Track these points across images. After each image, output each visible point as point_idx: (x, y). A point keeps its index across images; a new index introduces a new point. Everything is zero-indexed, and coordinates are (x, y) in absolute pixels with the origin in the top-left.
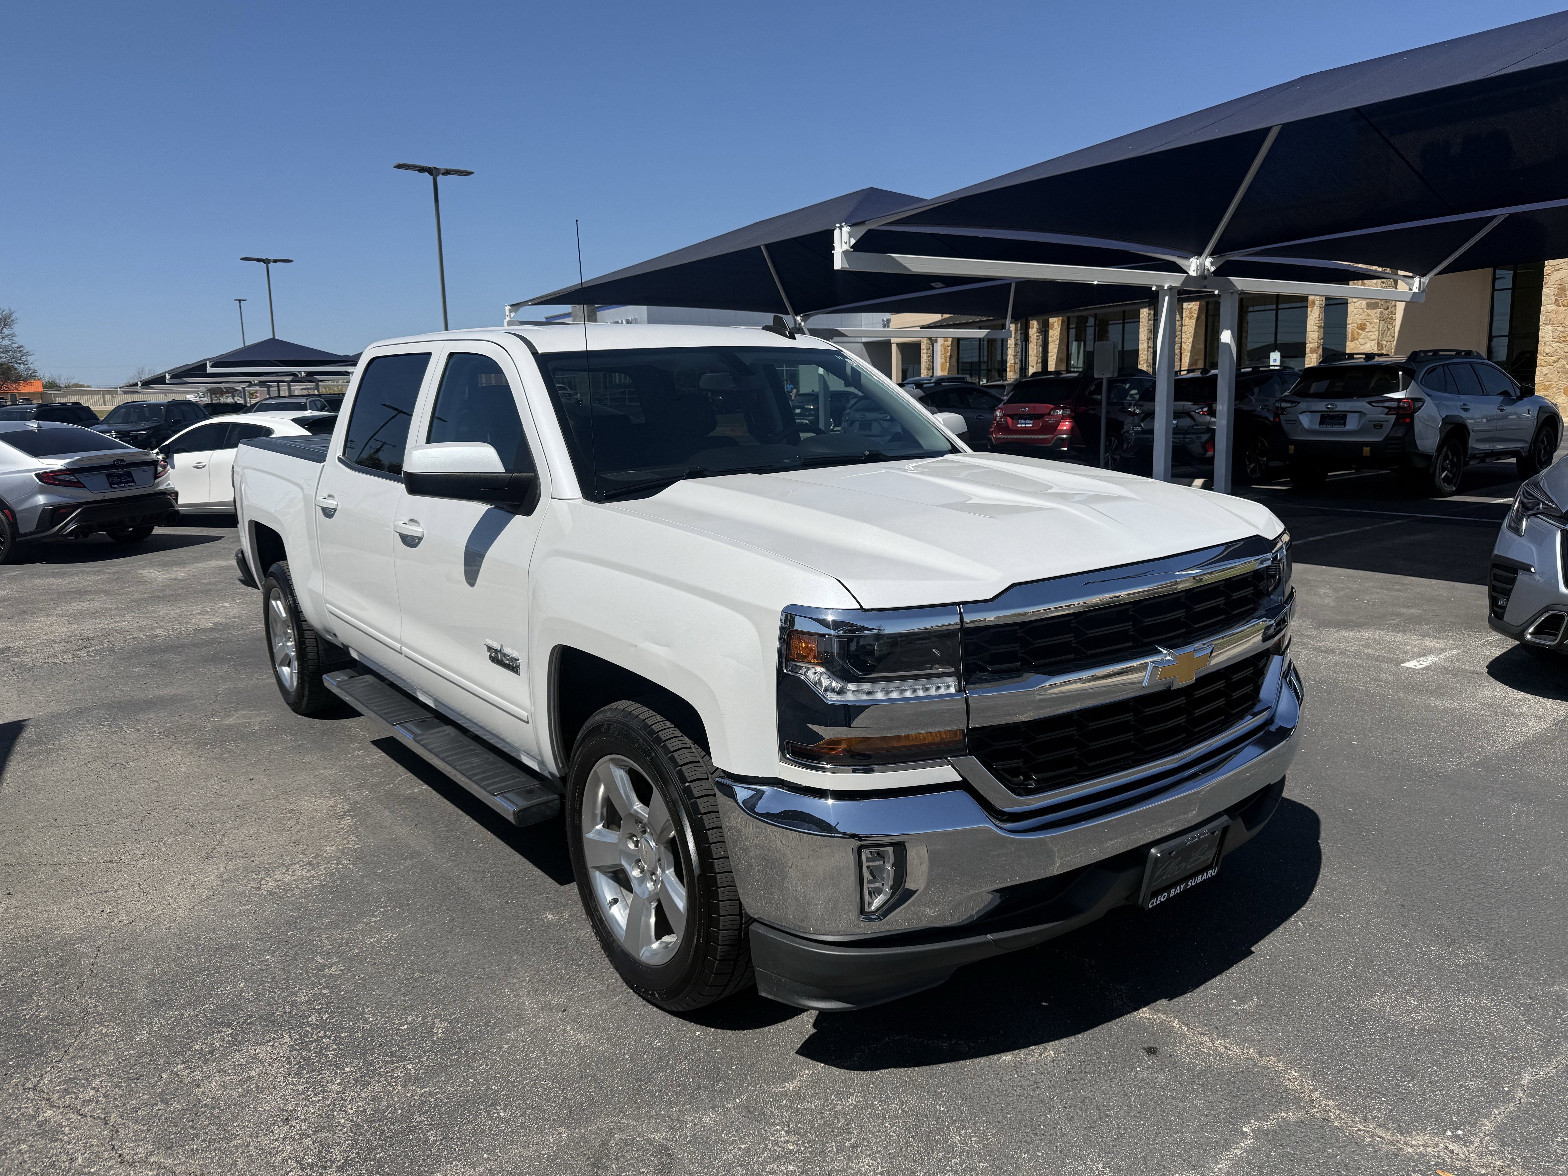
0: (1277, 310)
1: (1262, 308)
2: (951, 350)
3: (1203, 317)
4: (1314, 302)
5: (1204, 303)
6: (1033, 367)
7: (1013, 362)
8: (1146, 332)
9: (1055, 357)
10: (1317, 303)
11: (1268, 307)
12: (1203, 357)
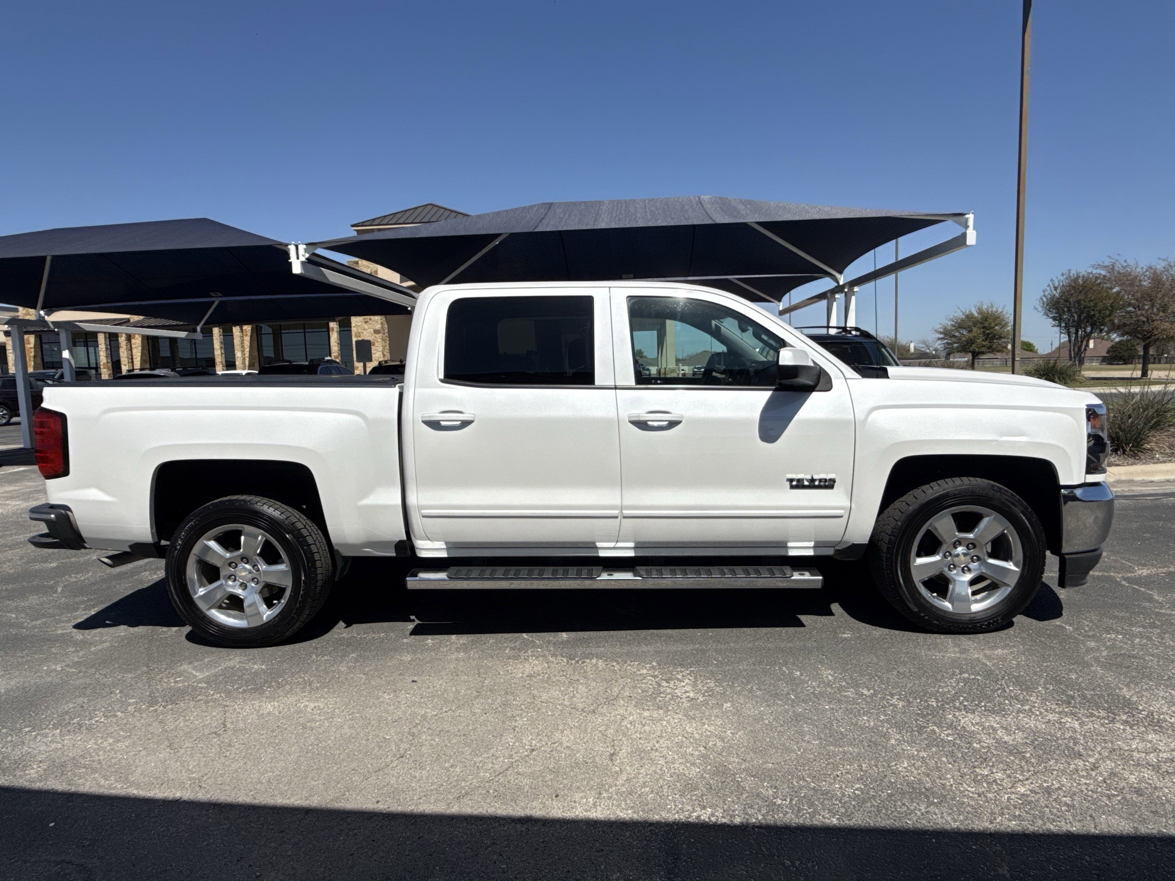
0: (305, 332)
1: (295, 331)
2: (35, 351)
3: (255, 335)
4: (333, 329)
5: (254, 326)
6: (125, 365)
7: (105, 361)
8: (219, 343)
9: (139, 359)
10: (335, 329)
11: (298, 331)
12: (257, 361)
